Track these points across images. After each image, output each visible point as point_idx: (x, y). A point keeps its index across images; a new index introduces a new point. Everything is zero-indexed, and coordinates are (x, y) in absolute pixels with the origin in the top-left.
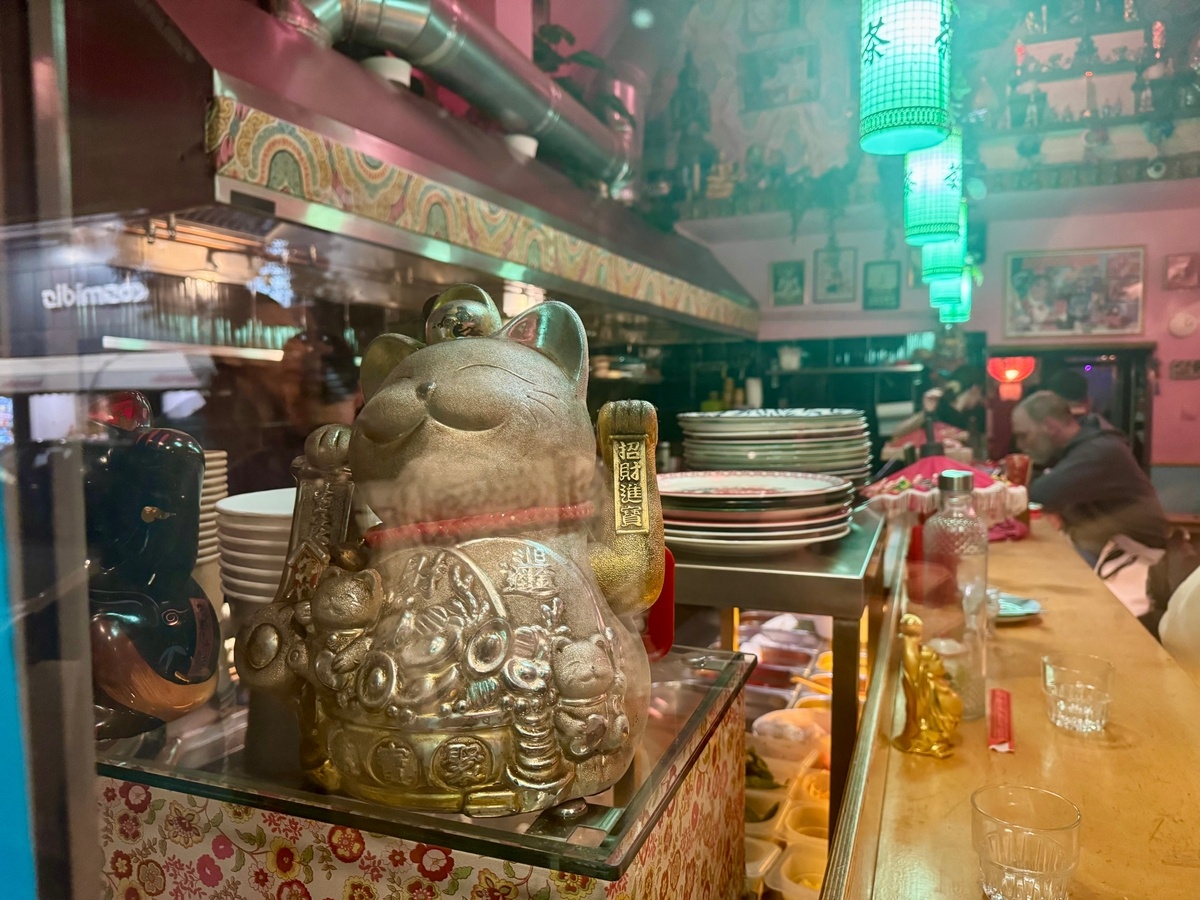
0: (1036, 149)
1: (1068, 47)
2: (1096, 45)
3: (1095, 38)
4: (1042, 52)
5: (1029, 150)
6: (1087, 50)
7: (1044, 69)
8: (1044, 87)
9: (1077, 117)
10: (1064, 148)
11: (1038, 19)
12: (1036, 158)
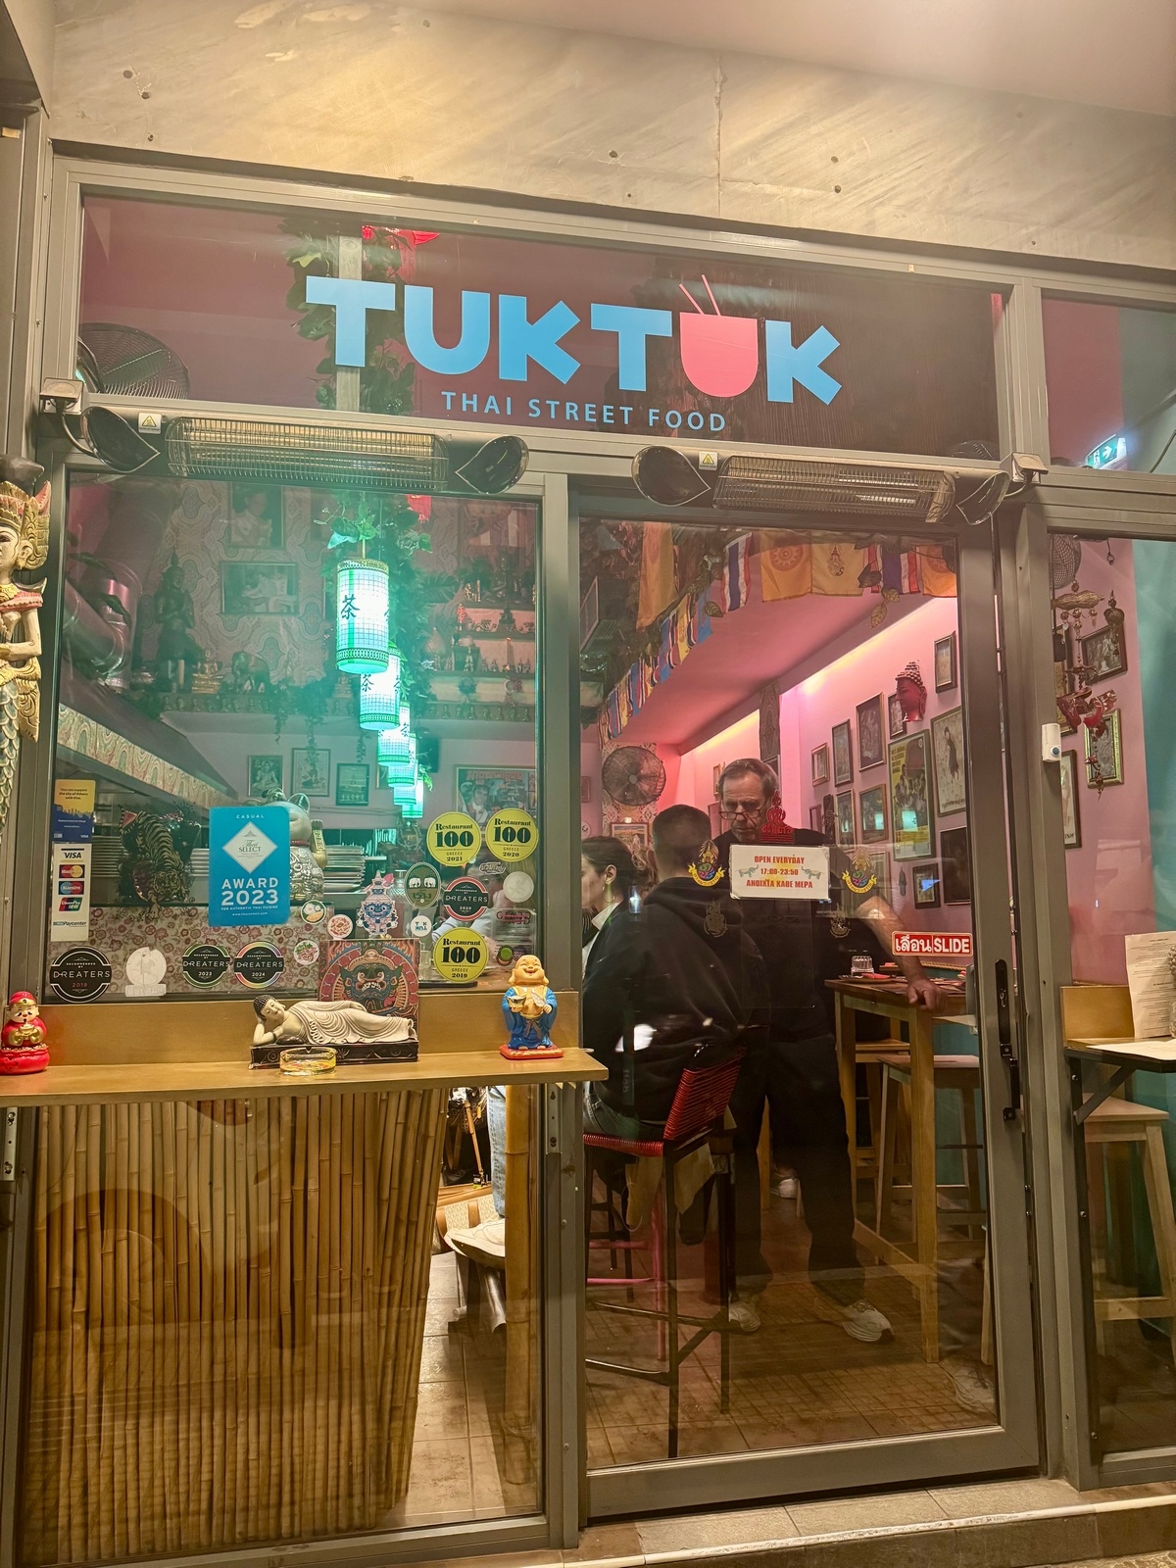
0: (473, 689)
1: (495, 615)
2: (514, 617)
3: (513, 612)
4: (477, 615)
5: (468, 689)
6: (507, 620)
7: (478, 629)
8: (479, 643)
9: (501, 669)
10: (492, 691)
11: (473, 590)
12: (473, 696)
